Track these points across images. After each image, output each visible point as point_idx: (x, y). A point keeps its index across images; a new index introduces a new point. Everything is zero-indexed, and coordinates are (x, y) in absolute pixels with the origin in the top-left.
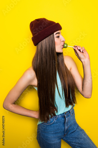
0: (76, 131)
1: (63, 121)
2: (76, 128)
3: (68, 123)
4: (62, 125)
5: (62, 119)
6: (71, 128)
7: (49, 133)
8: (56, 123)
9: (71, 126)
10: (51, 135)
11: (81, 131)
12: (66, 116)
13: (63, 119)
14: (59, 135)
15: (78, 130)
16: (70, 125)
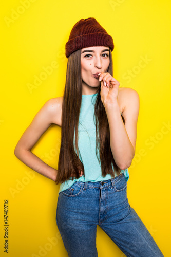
0: (124, 221)
1: (97, 196)
2: (124, 215)
3: (106, 202)
4: (94, 202)
5: (94, 192)
6: (113, 213)
7: (70, 211)
8: (84, 196)
9: (112, 208)
10: (74, 215)
11: (135, 222)
12: (102, 187)
13: (97, 193)
14: (90, 219)
15: (127, 219)
16: (110, 207)
